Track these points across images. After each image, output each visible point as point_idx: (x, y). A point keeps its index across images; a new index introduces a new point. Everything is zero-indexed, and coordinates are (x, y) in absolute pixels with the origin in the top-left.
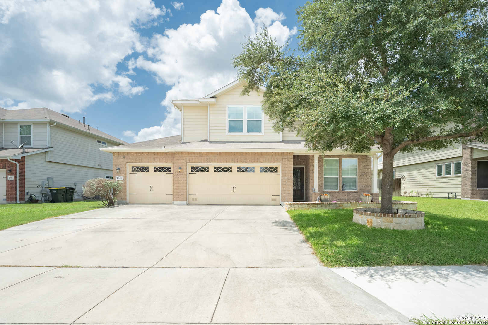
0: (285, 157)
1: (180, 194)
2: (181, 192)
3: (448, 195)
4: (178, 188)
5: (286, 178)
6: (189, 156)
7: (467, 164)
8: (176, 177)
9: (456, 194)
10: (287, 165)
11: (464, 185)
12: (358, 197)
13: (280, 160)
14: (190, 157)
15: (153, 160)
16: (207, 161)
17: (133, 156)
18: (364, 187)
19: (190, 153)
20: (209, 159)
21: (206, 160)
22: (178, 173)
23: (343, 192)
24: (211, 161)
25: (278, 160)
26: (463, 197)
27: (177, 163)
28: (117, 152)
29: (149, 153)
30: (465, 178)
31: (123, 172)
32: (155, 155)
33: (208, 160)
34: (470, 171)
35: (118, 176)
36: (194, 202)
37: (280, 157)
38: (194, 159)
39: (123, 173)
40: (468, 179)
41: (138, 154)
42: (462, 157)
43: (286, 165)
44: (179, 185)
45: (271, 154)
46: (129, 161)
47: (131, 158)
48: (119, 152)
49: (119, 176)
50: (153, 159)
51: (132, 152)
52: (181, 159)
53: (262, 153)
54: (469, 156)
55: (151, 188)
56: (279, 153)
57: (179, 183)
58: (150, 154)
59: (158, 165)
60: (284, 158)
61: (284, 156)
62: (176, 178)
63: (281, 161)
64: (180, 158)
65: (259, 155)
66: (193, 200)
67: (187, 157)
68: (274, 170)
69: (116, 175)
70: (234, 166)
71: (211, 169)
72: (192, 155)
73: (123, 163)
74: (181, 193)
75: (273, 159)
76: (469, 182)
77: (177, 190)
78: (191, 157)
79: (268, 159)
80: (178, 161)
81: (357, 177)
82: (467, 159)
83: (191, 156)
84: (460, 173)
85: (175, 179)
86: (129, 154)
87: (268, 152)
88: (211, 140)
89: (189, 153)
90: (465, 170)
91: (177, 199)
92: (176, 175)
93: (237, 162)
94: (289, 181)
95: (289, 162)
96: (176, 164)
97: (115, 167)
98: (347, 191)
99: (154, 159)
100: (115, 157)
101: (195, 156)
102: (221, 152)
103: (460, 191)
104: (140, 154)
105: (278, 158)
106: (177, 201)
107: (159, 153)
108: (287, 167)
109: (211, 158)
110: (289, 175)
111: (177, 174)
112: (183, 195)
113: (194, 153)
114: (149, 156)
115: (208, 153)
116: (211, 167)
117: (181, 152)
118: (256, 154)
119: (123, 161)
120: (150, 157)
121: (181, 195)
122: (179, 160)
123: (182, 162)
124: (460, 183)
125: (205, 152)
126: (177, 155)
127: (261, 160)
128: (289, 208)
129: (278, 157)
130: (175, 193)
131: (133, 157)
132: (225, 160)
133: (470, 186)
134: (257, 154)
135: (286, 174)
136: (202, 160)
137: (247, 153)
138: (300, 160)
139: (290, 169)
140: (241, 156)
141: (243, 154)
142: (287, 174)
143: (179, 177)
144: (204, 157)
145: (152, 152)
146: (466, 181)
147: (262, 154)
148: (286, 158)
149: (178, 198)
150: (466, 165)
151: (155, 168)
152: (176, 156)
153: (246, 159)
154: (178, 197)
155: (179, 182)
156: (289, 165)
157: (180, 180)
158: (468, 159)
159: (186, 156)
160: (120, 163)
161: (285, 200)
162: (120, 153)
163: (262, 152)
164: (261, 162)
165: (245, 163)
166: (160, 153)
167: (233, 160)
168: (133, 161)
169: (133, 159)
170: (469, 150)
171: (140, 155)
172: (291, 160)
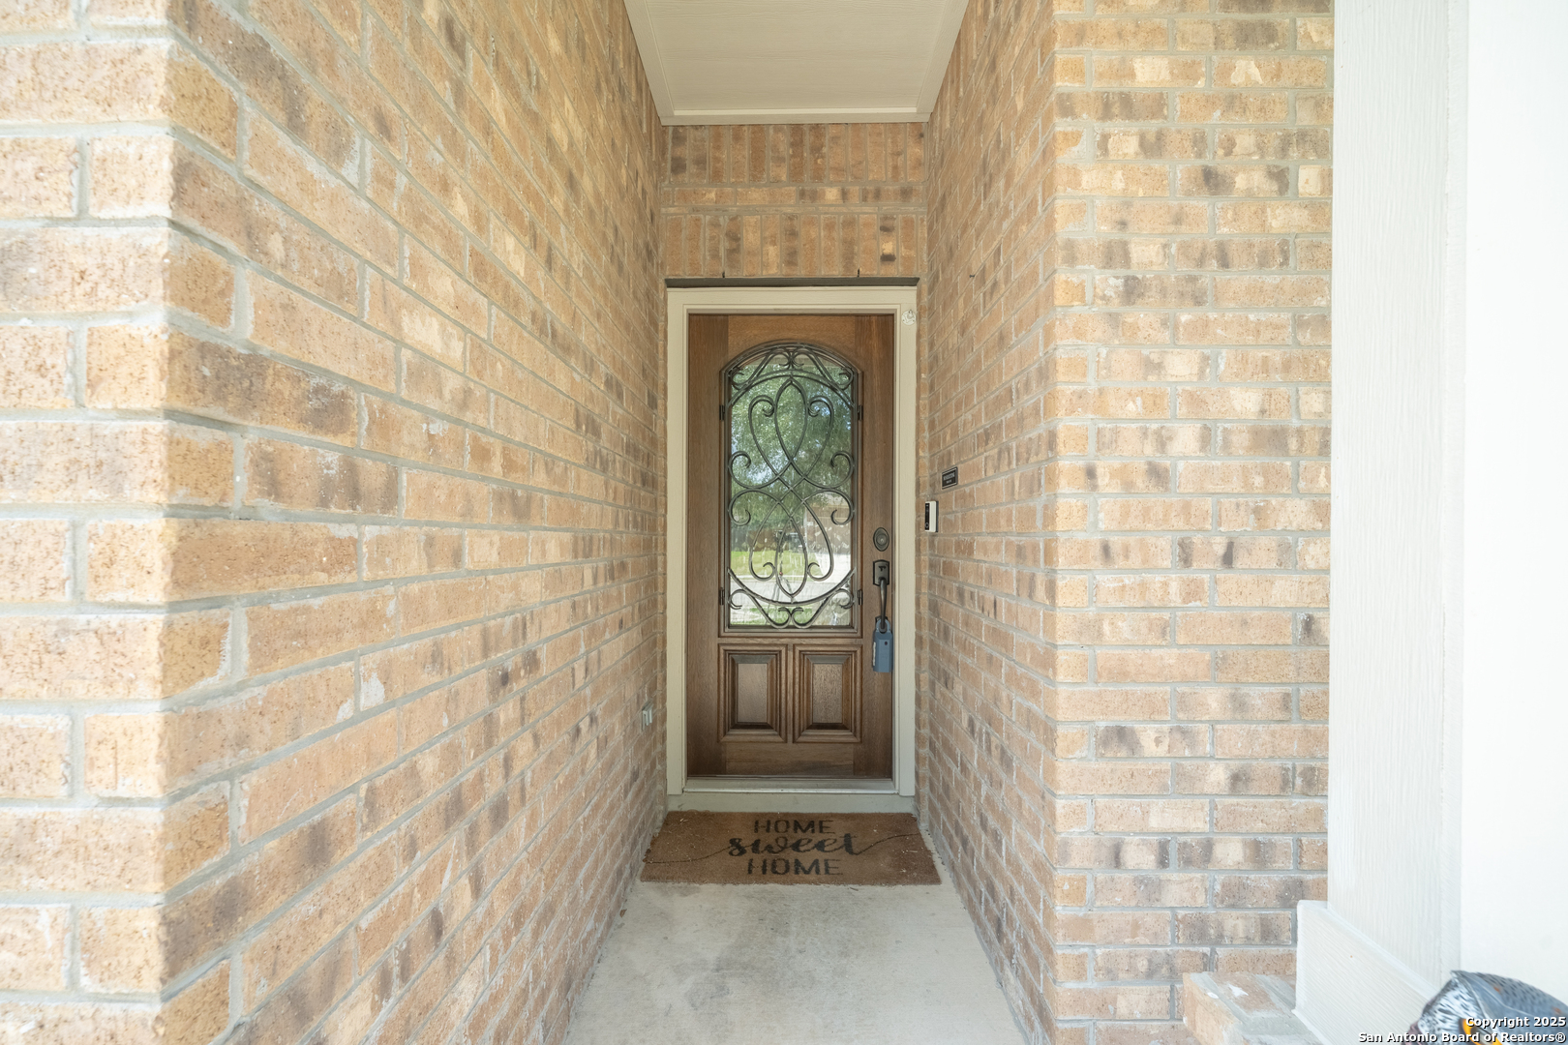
138: (832, 194)
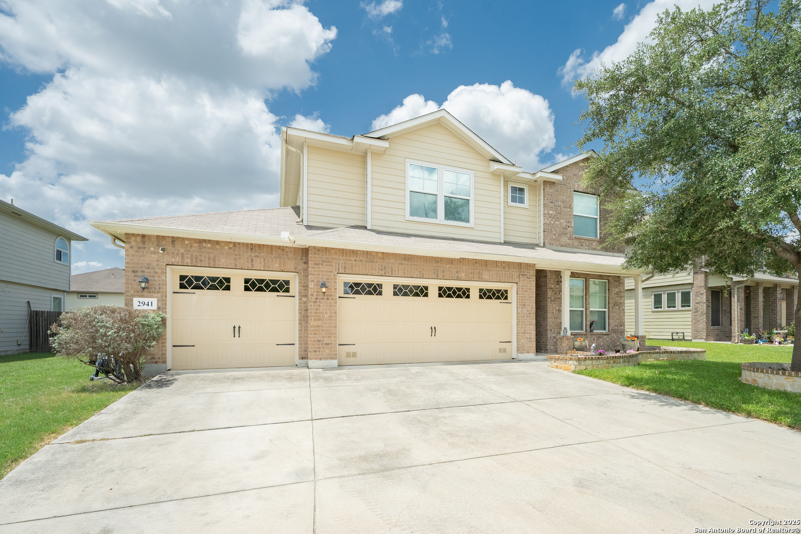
0: (524, 272)
1: (322, 344)
2: (325, 339)
3: (672, 336)
4: (318, 330)
5: (525, 311)
6: (344, 258)
7: (700, 294)
8: (313, 304)
9: (683, 334)
10: (527, 286)
11: (695, 322)
12: (610, 341)
13: (516, 278)
14: (347, 260)
15: (248, 262)
16: (383, 272)
17: (189, 249)
18: (617, 326)
19: (346, 253)
20: (387, 268)
21: (382, 270)
22: (317, 295)
23: (592, 335)
24: (392, 271)
25: (512, 276)
26: (695, 338)
27: (315, 273)
28: (138, 235)
29: (235, 243)
30: (698, 312)
31: (157, 288)
32: (252, 249)
33: (385, 269)
34: (704, 303)
35: (141, 300)
36: (352, 360)
37: (516, 272)
38: (356, 266)
39: (158, 292)
40: (702, 314)
41: (204, 245)
42: (692, 284)
43: (525, 286)
44: (319, 323)
45: (502, 264)
46: (178, 259)
47: (183, 254)
48: (143, 236)
49: (146, 300)
50: (246, 260)
51: (187, 239)
52: (325, 264)
53: (486, 263)
54: (703, 284)
55: (237, 331)
56: (514, 264)
57: (319, 320)
58: (239, 248)
59: (254, 275)
60: (522, 275)
61: (522, 270)
62: (313, 307)
63: (518, 280)
64: (323, 261)
65: (482, 266)
66: (347, 356)
67: (340, 260)
68: (501, 295)
69: (134, 296)
70: (433, 285)
71: (388, 290)
72: (350, 257)
73: (158, 265)
74: (325, 342)
75: (505, 274)
76: (704, 318)
77: (315, 334)
78: (347, 262)
79: (497, 274)
80: (319, 268)
81: (606, 310)
82: (700, 287)
83: (348, 258)
84: (689, 306)
85: (311, 309)
86: (176, 243)
87: (497, 261)
88: (374, 228)
89: (343, 252)
90: (697, 301)
91: (314, 355)
92: (314, 300)
93: (443, 276)
94: (530, 315)
95: (530, 281)
96: (313, 275)
97: (133, 274)
98: (597, 333)
99: (250, 260)
100: (132, 247)
101: (357, 259)
102: (411, 255)
103: (690, 330)
104: (209, 245)
105: (514, 273)
106: (316, 359)
107: (263, 245)
108: (526, 291)
109: (392, 267)
110: (529, 305)
111: (317, 299)
112: (329, 346)
113: (354, 252)
114: (237, 253)
115: (385, 255)
116: (388, 283)
117: (326, 248)
118: (476, 263)
119: (157, 261)
120: (239, 255)
121: (325, 346)
122: (320, 266)
123: (326, 272)
124: (690, 319)
125: (380, 253)
126: (315, 254)
127: (486, 275)
128: (576, 366)
129: (512, 272)
130: (311, 341)
131: (189, 251)
132: (420, 272)
133: (705, 323)
134: (478, 264)
135: (525, 302)
136: (372, 269)
137: (462, 261)
139: (531, 295)
140: (450, 265)
141: (454, 263)
142: (526, 304)
143: (319, 306)
144: (376, 262)
145: (243, 244)
146: (698, 317)
147: (486, 265)
148: (525, 275)
149: (317, 353)
150: (698, 294)
151: (247, 281)
152: (313, 255)
153: (459, 272)
154: (318, 350)
155: (319, 316)
156: (530, 286)
157: (322, 313)
158: (702, 287)
159: (336, 259)
160: (149, 264)
161: (524, 350)
162: (146, 239)
163: (486, 261)
164: (485, 278)
165: (458, 279)
166: (267, 246)
167: (435, 273)
168: (188, 261)
169: (189, 256)
170: (703, 276)
171: (209, 248)
172: (532, 278)
